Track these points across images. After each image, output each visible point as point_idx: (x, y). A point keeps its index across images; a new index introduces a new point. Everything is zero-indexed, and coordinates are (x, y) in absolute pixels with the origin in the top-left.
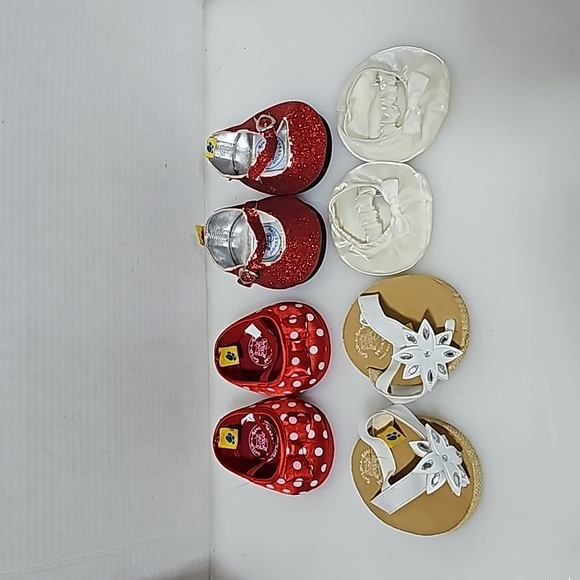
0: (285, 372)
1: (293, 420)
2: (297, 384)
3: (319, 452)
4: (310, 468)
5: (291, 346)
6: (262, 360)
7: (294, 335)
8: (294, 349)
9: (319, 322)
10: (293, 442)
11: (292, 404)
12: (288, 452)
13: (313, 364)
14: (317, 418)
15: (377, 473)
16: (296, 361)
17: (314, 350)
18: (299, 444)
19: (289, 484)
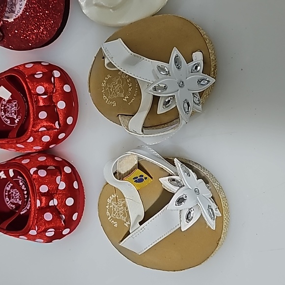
0: (33, 127)
1: (42, 173)
2: (46, 139)
3: (70, 202)
4: (61, 218)
5: (38, 101)
6: (12, 120)
7: (40, 89)
8: (41, 104)
9: (65, 78)
10: (44, 194)
11: (42, 159)
12: (38, 204)
13: (61, 118)
14: (67, 170)
15: (124, 215)
16: (43, 115)
17: (61, 105)
18: (49, 195)
19: (41, 235)
